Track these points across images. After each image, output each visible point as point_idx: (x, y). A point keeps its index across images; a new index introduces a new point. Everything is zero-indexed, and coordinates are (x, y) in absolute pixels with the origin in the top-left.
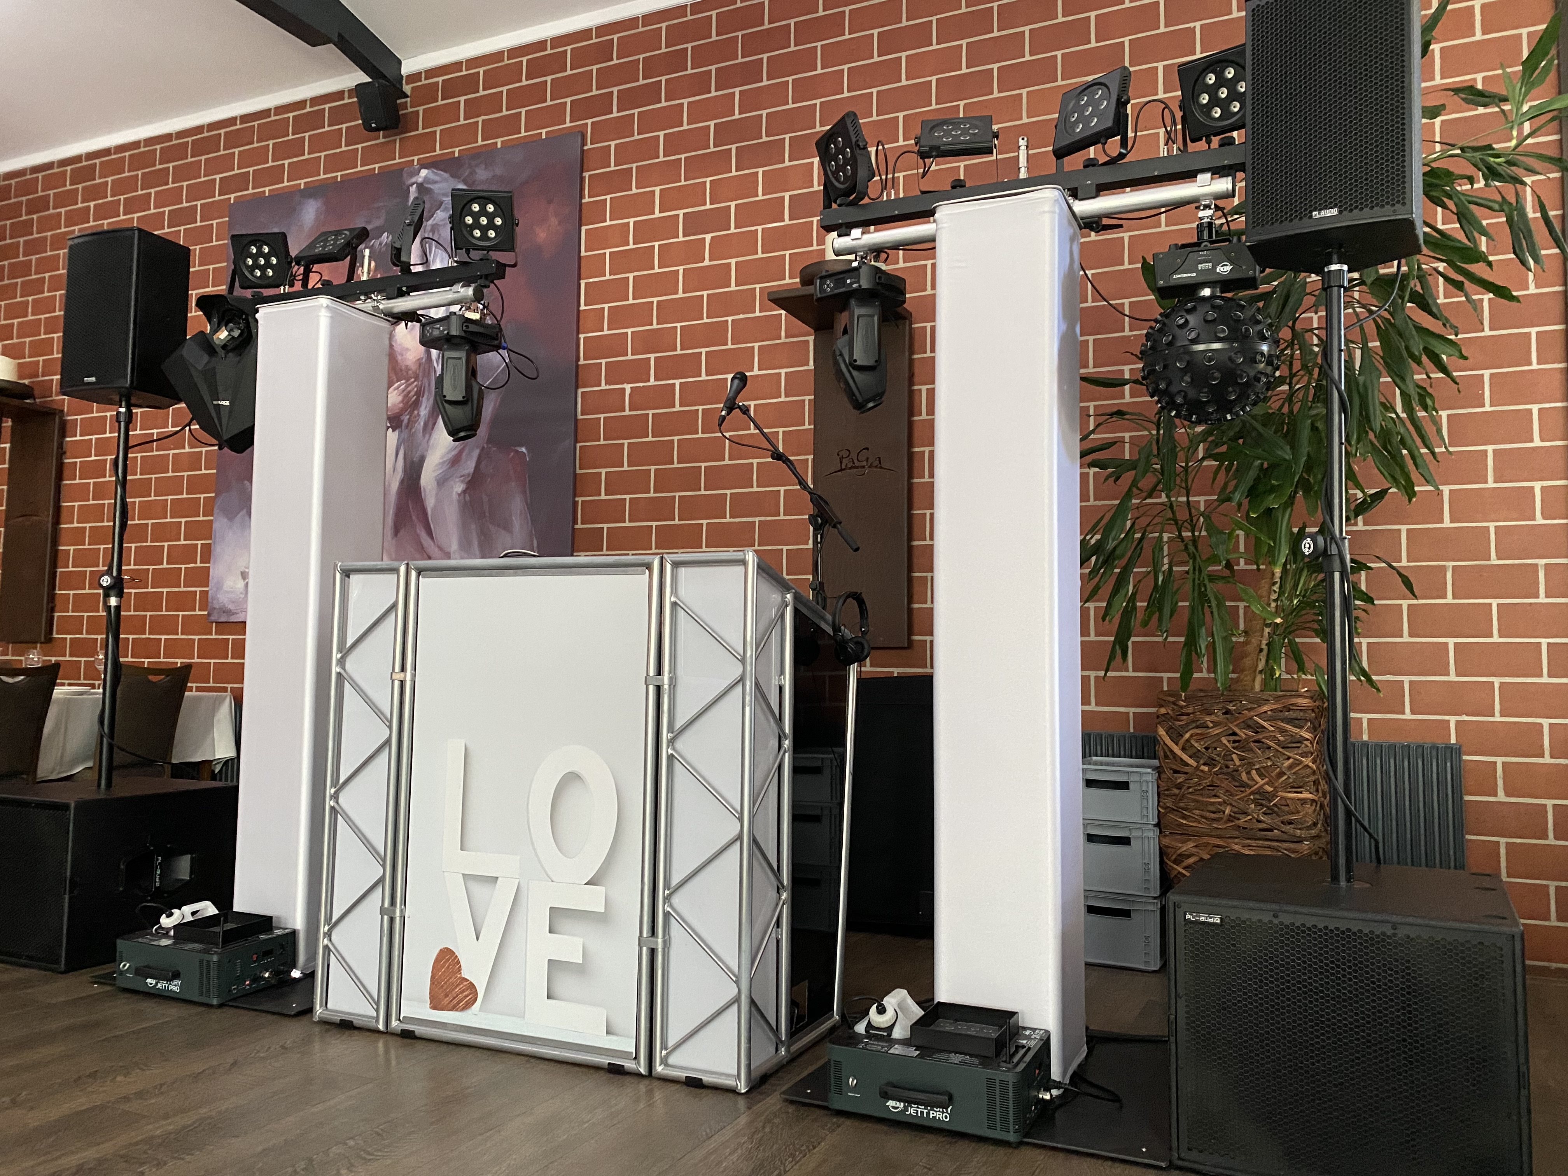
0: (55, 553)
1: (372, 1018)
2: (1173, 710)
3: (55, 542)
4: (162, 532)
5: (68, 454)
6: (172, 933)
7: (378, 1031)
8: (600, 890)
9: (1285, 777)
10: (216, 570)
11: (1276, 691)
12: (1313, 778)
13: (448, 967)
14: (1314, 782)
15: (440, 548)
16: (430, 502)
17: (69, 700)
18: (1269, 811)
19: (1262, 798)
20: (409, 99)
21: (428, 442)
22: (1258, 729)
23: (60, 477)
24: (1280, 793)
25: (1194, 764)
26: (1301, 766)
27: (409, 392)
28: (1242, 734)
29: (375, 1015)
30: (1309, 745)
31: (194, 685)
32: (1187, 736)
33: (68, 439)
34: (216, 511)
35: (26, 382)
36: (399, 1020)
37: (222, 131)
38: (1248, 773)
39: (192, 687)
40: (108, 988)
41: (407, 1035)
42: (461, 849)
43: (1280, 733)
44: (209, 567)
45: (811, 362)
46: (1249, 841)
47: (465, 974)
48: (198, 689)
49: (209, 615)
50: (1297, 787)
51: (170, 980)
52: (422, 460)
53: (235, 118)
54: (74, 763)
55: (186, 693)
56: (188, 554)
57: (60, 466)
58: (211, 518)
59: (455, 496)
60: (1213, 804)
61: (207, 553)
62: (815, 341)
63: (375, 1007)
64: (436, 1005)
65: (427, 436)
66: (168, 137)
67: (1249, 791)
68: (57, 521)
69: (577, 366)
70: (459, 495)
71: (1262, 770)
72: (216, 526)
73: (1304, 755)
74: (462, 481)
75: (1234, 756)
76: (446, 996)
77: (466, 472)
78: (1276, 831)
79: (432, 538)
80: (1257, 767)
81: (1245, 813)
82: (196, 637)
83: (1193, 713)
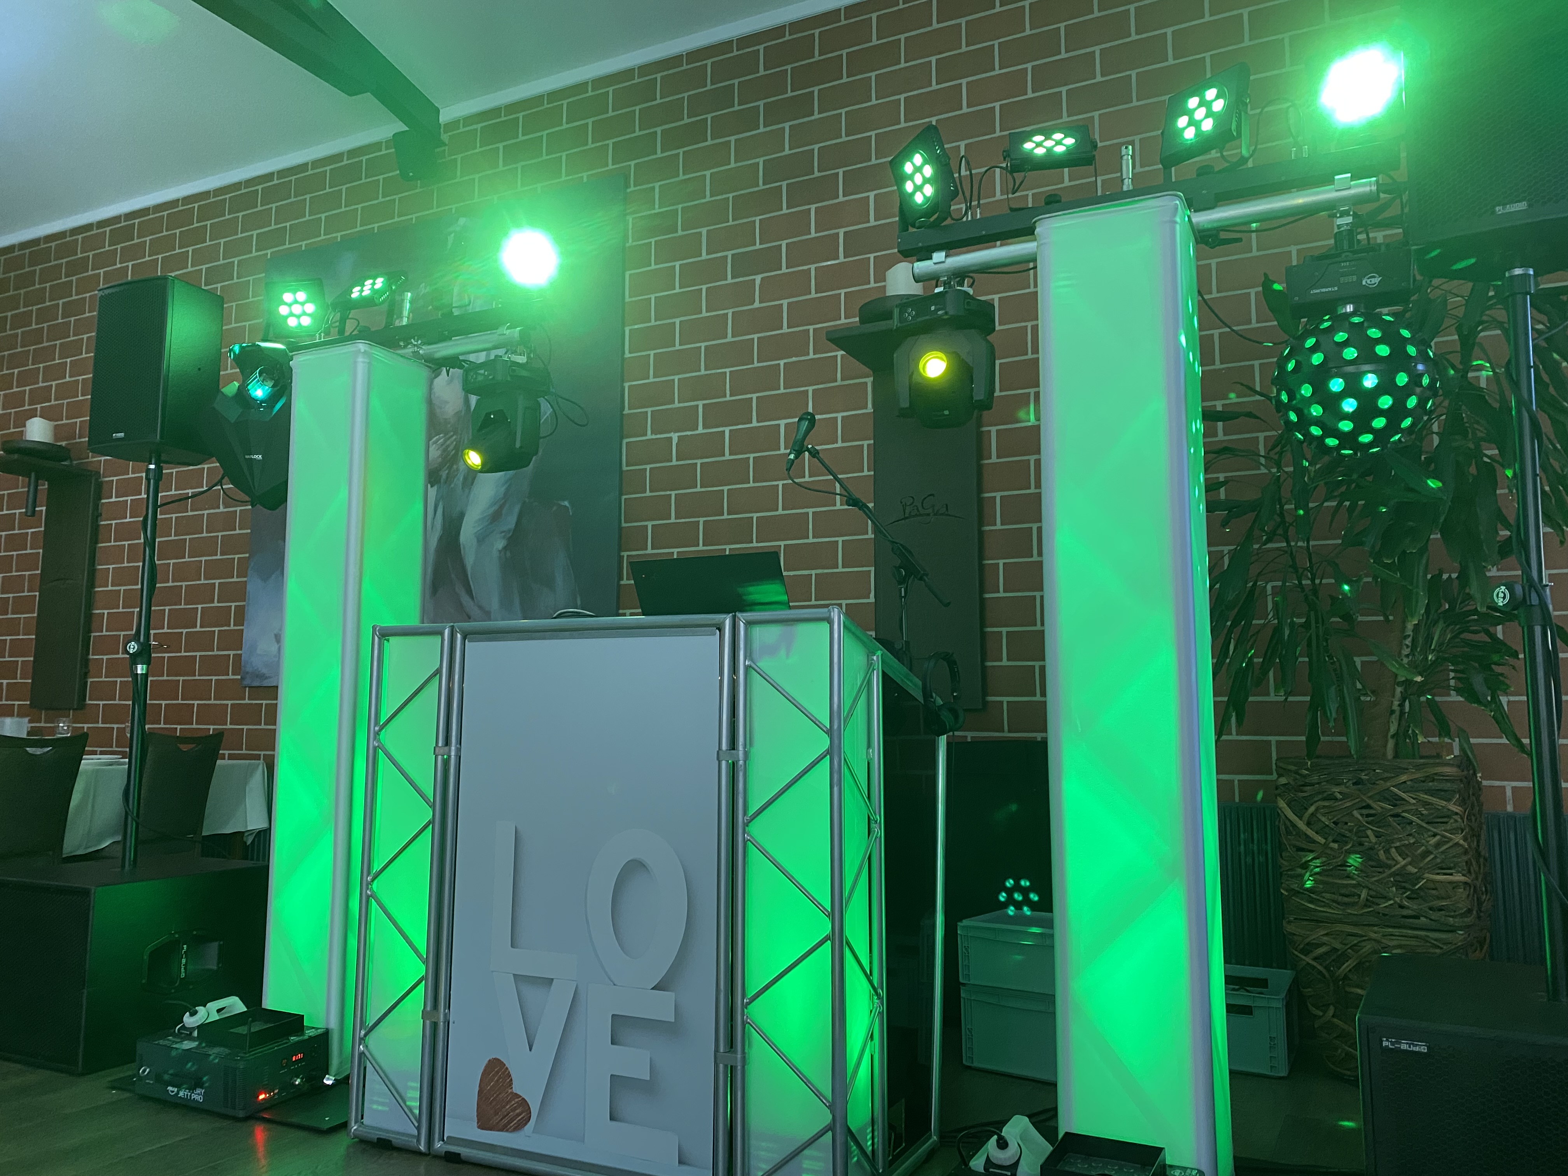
0: (89, 617)
1: (412, 1136)
2: (1295, 780)
3: (90, 606)
4: (195, 595)
5: (104, 516)
6: (195, 1034)
7: (420, 1153)
8: (668, 997)
9: (1432, 856)
10: (249, 633)
11: (1414, 757)
12: (1465, 858)
13: (498, 1080)
14: (1467, 862)
15: (480, 607)
16: (469, 560)
17: (98, 770)
18: (1413, 896)
19: (1403, 881)
20: (447, 148)
21: (468, 496)
22: (1396, 801)
23: (95, 540)
24: (1426, 875)
25: (1323, 841)
26: (1450, 844)
27: (448, 446)
28: (1379, 806)
29: (415, 1132)
30: (1459, 820)
31: (227, 752)
32: (1312, 809)
33: (103, 501)
34: (249, 573)
35: (63, 444)
36: (443, 1140)
37: (260, 187)
38: (1387, 851)
39: (224, 754)
40: (127, 1095)
41: (452, 1158)
42: (512, 946)
43: (1423, 806)
44: (242, 630)
45: (870, 405)
46: (1390, 930)
47: (517, 1088)
48: (231, 757)
49: (242, 679)
50: (1443, 868)
51: (192, 1089)
52: (462, 515)
53: (272, 174)
54: (101, 837)
55: (219, 762)
56: (221, 618)
57: (96, 528)
58: (245, 579)
59: (495, 554)
60: (1346, 886)
61: (241, 616)
62: (874, 383)
63: (416, 1124)
64: (484, 1123)
65: (467, 491)
66: (205, 194)
67: (1388, 872)
68: (92, 584)
69: (622, 415)
70: (500, 551)
71: (1403, 848)
72: (249, 587)
73: (1453, 831)
74: (504, 537)
75: (1369, 832)
76: (496, 1114)
77: (505, 528)
78: (1423, 919)
79: (472, 597)
80: (1398, 844)
81: (1385, 898)
82: (229, 702)
83: (1318, 783)
